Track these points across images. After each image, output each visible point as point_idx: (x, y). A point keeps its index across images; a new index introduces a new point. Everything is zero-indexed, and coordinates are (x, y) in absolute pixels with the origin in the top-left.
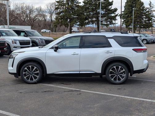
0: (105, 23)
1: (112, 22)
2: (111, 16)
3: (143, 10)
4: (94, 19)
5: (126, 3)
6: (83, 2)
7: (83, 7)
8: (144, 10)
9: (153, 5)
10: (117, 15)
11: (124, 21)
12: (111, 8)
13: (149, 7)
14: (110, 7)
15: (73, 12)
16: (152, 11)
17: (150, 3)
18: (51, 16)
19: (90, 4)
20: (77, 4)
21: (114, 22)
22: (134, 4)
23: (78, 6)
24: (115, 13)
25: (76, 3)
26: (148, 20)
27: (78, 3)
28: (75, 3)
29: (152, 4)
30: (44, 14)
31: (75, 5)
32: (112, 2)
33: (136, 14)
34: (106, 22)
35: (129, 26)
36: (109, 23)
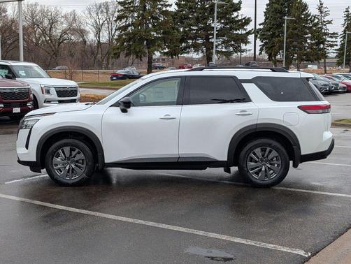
0: (224, 50)
1: (239, 46)
2: (238, 34)
3: (307, 20)
4: (200, 41)
5: (267, 5)
6: (176, 4)
7: (176, 14)
8: (309, 22)
9: (326, 10)
10: (249, 33)
11: (263, 46)
12: (238, 16)
13: (319, 13)
14: (235, 14)
15: (154, 26)
16: (324, 22)
17: (321, 4)
18: (98, 34)
19: (190, 8)
20: (164, 9)
21: (243, 47)
22: (286, 7)
23: (166, 13)
24: (245, 27)
25: (162, 5)
26: (318, 44)
27: (166, 6)
28: (160, 6)
29: (324, 6)
30: (82, 27)
31: (160, 9)
32: (240, 3)
33: (290, 30)
34: (226, 48)
35: (275, 56)
36: (231, 49)
